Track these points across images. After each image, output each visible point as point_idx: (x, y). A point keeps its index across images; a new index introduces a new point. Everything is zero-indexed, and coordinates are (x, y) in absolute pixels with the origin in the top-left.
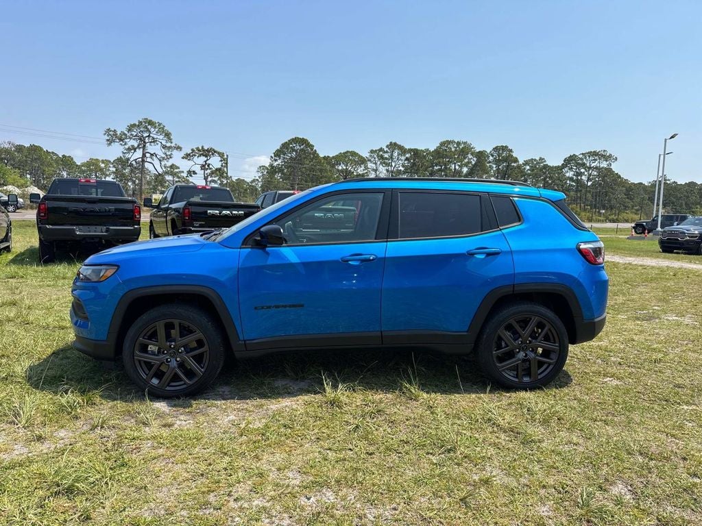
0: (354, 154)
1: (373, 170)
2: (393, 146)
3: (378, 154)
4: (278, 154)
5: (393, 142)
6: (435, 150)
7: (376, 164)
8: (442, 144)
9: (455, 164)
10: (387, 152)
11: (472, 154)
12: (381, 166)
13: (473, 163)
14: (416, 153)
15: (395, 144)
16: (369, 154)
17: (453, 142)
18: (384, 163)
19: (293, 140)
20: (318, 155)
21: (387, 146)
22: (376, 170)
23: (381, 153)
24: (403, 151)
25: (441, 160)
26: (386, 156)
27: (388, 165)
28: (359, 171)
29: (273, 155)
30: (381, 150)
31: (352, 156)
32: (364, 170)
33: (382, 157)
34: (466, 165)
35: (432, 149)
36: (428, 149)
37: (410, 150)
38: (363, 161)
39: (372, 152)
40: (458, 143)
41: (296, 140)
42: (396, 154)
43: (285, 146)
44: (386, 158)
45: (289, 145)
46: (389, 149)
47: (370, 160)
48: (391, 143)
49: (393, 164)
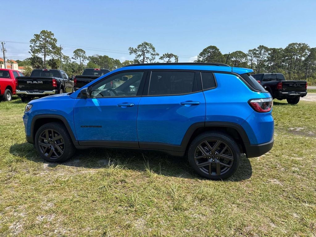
0: (240, 52)
1: (250, 60)
2: (261, 47)
4: (201, 54)
5: (262, 45)
6: (286, 49)
7: (252, 57)
8: (290, 45)
9: (297, 55)
10: (258, 51)
11: (308, 50)
12: (254, 58)
13: (308, 54)
14: (274, 50)
15: (263, 46)
16: (248, 52)
17: (296, 44)
18: (256, 56)
19: (209, 47)
20: (220, 53)
21: (258, 48)
22: (251, 60)
23: (255, 51)
24: (267, 49)
25: (289, 54)
26: (257, 52)
27: (258, 57)
28: (243, 61)
29: (199, 55)
30: (255, 50)
31: (239, 53)
32: (245, 60)
33: (255, 53)
34: (304, 56)
35: (284, 48)
36: (281, 48)
37: (271, 49)
38: (245, 56)
39: (250, 51)
40: (300, 44)
41: (211, 47)
42: (263, 52)
43: (205, 50)
44: (257, 54)
45: (207, 50)
46: (259, 49)
47: (248, 55)
48: (260, 46)
49: (261, 57)
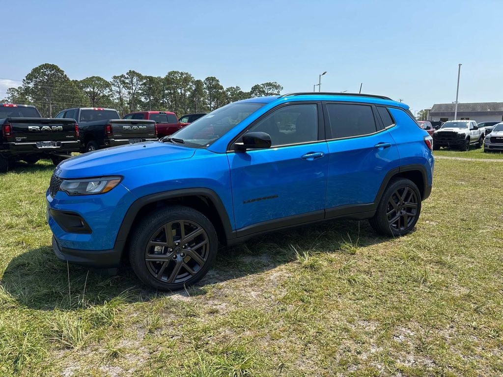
0: (99, 79)
1: (117, 92)
2: (132, 74)
3: (120, 79)
4: (30, 77)
5: (132, 70)
6: (166, 78)
7: (119, 87)
8: (170, 74)
9: (181, 89)
10: (128, 78)
11: (192, 82)
12: (124, 89)
13: (193, 89)
14: (151, 79)
15: (134, 72)
16: (113, 80)
17: (178, 72)
18: (126, 87)
19: (43, 65)
20: (68, 79)
21: (127, 74)
22: (119, 93)
23: (123, 79)
24: (140, 77)
25: (170, 86)
26: (127, 81)
27: (129, 88)
28: (104, 93)
29: (25, 79)
30: (122, 76)
31: (98, 80)
32: (109, 92)
33: (124, 82)
34: (189, 90)
35: (163, 77)
36: (160, 77)
37: (146, 77)
38: (107, 85)
39: (115, 77)
40: (182, 74)
41: (46, 66)
42: (135, 80)
43: (36, 70)
44: (127, 83)
45: (40, 70)
46: (129, 76)
47: (114, 84)
48: (130, 71)
49: (134, 88)
